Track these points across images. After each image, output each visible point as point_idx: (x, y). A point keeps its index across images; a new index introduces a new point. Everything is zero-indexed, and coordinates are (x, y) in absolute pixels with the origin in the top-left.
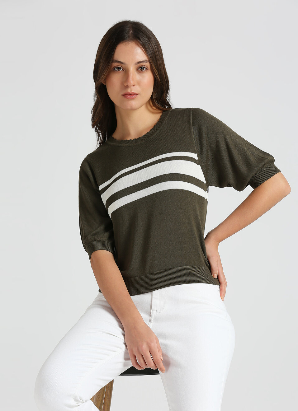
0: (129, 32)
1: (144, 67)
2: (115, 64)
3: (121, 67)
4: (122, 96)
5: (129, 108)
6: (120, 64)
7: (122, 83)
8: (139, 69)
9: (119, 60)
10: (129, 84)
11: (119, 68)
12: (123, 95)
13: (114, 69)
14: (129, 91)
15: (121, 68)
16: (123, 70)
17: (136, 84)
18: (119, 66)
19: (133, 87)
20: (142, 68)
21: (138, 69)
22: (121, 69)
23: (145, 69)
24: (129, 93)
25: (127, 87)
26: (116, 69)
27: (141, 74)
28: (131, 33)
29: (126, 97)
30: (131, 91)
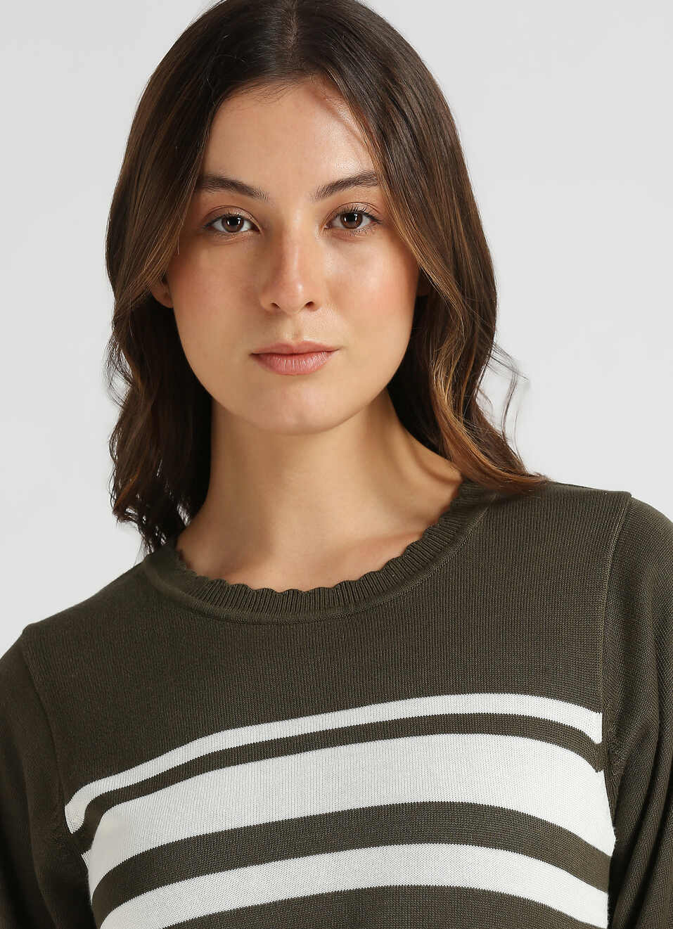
0: (283, 33)
1: (361, 214)
2: (213, 199)
3: (243, 214)
4: (253, 363)
5: (290, 420)
6: (236, 195)
7: (250, 297)
8: (338, 222)
9: (232, 176)
10: (283, 301)
11: (233, 223)
12: (257, 356)
13: (210, 227)
14: (287, 335)
15: (243, 219)
16: (253, 228)
17: (320, 296)
18: (235, 212)
19: (304, 316)
20: (351, 218)
21: (330, 225)
22: (246, 226)
23: (366, 221)
24: (287, 346)
25: (276, 313)
26: (219, 225)
27: (347, 246)
28: (292, 39)
29: (272, 367)
30: (297, 335)
